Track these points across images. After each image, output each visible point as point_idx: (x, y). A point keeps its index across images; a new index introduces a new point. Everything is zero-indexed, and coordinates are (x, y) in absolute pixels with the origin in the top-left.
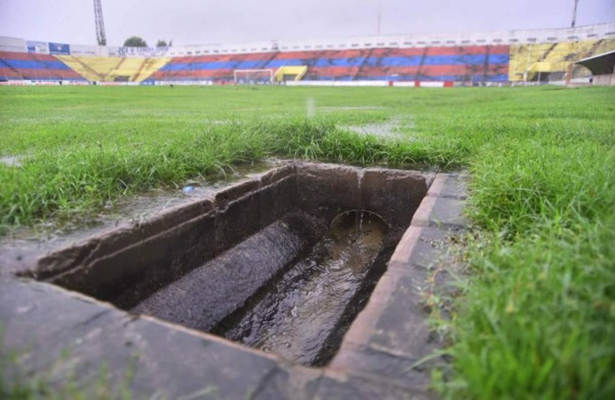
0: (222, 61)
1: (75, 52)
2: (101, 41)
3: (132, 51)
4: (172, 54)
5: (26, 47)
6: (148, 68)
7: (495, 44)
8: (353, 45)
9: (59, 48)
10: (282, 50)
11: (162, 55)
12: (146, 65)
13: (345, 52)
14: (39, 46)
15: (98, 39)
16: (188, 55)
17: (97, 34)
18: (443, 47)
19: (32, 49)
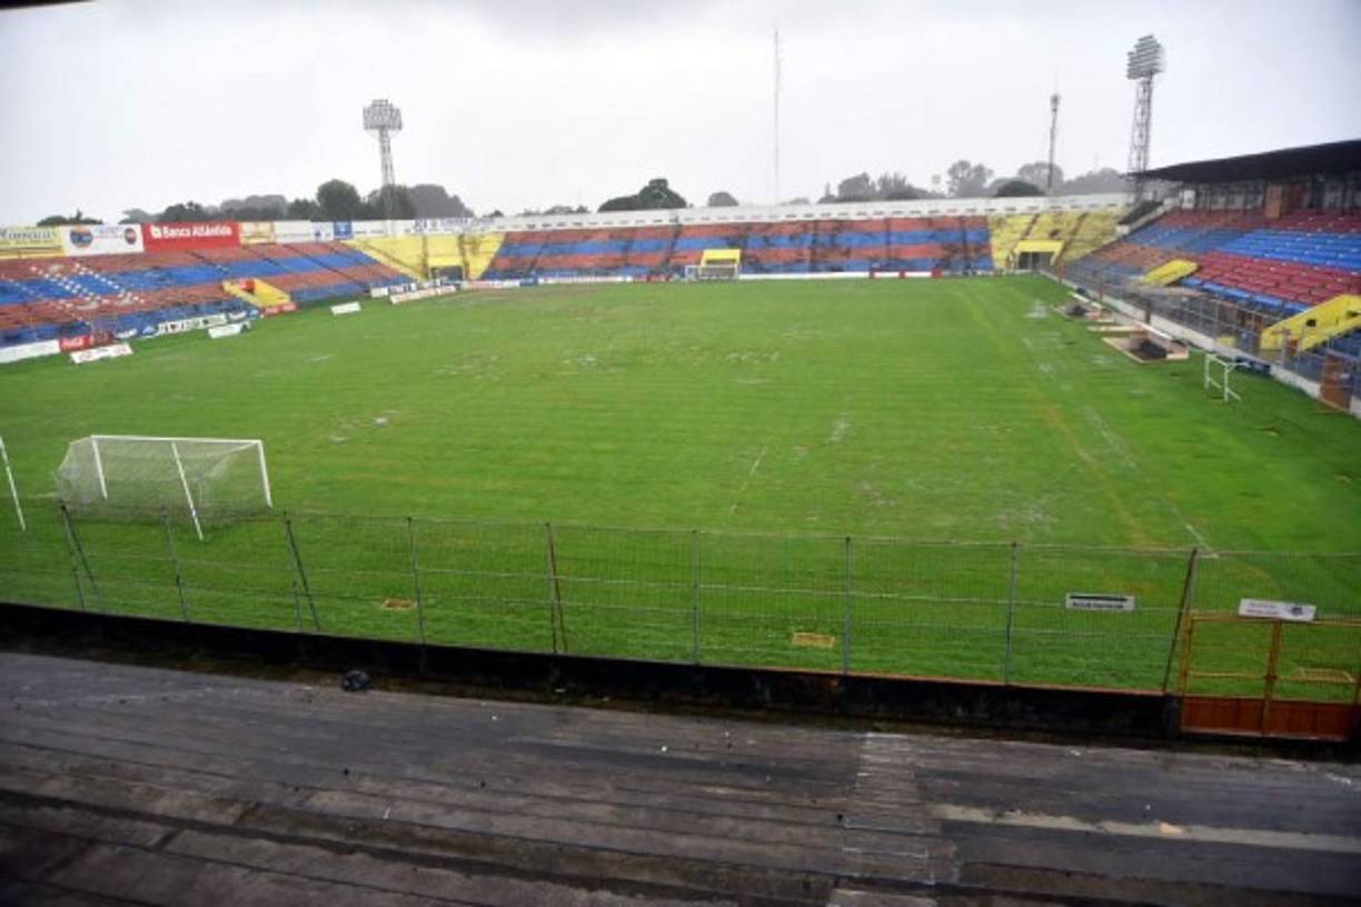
5: (311, 232)
6: (475, 254)
7: (969, 214)
9: (343, 230)
10: (686, 223)
12: (468, 247)
14: (324, 230)
16: (529, 230)
18: (906, 219)
19: (318, 234)
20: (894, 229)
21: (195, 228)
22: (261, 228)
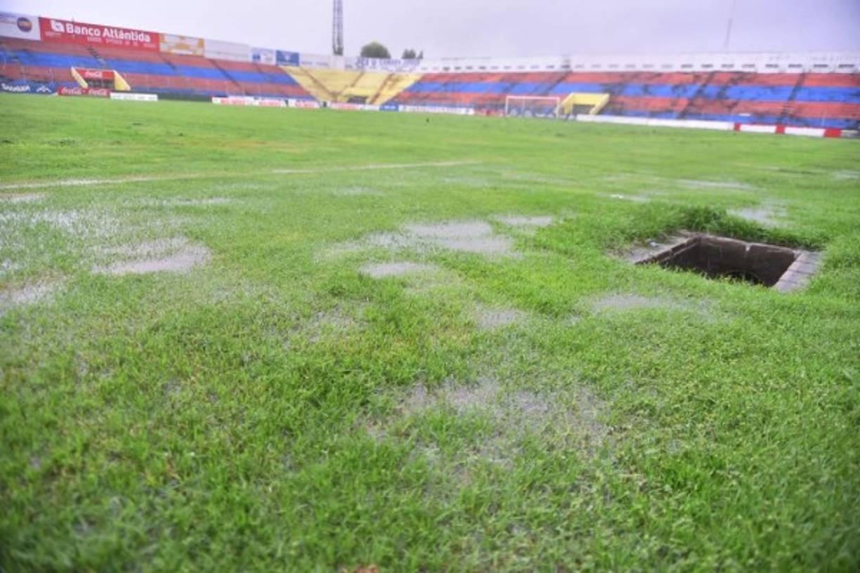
0: (490, 80)
1: (304, 63)
2: (337, 50)
3: (374, 64)
4: (424, 69)
6: (391, 87)
8: (684, 66)
9: (287, 58)
10: (576, 70)
11: (411, 71)
12: (389, 83)
13: (670, 75)
14: (265, 55)
15: (334, 47)
16: (444, 72)
17: (333, 40)
19: (257, 57)
21: (106, 30)
22: (188, 42)
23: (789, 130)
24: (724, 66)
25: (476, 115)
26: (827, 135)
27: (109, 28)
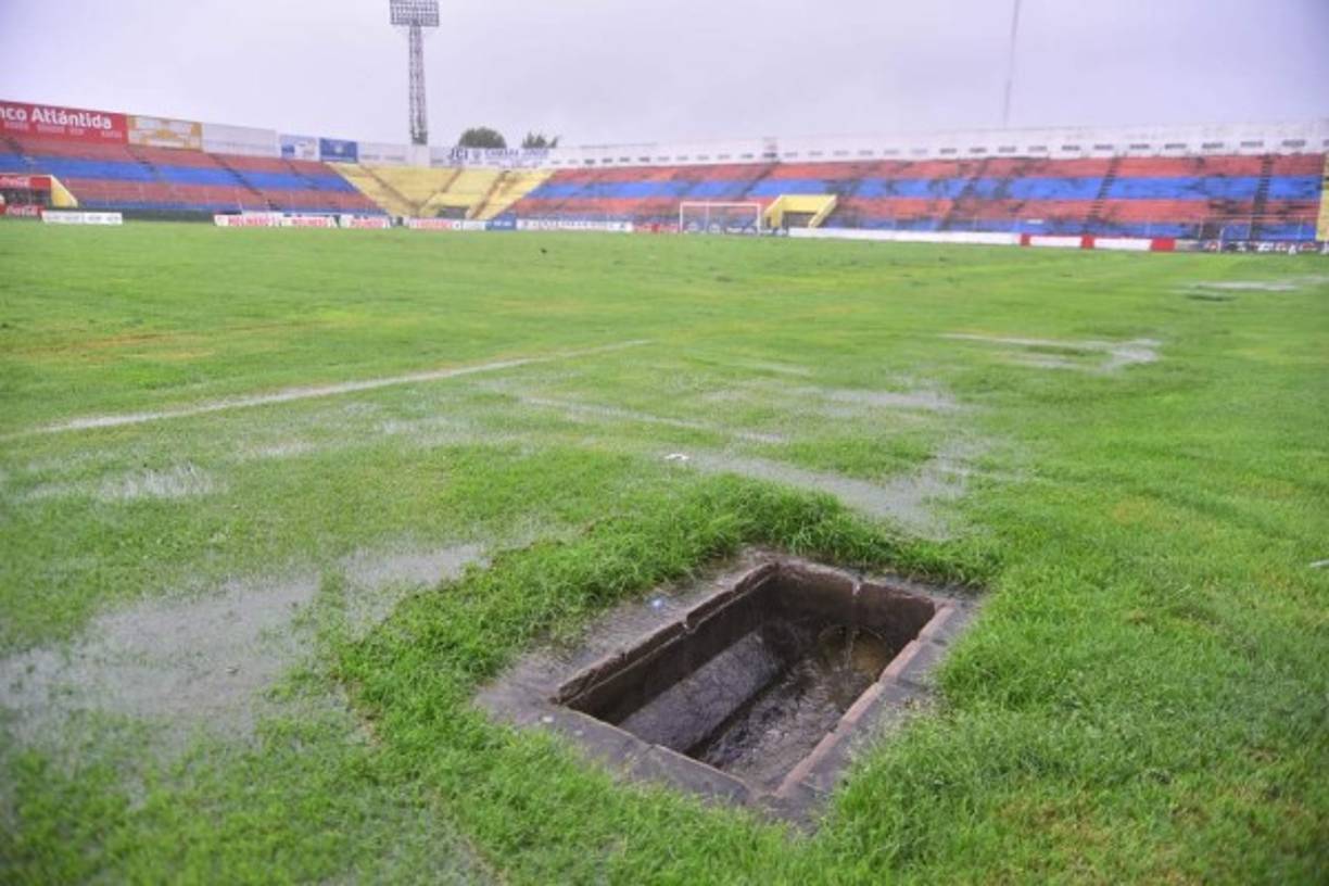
0: (657, 178)
1: (366, 157)
2: (417, 136)
3: (477, 156)
5: (278, 146)
6: (504, 192)
7: (1287, 151)
8: (944, 151)
9: (339, 150)
10: (785, 160)
11: (535, 166)
12: (502, 185)
13: (925, 165)
14: (302, 145)
15: (412, 132)
16: (587, 166)
17: (412, 121)
18: (1156, 158)
19: (289, 150)
20: (1122, 173)
21: (37, 111)
22: (174, 128)
23: (1100, 243)
24: (1002, 150)
25: (636, 231)
26: (1155, 248)
27: (42, 108)
